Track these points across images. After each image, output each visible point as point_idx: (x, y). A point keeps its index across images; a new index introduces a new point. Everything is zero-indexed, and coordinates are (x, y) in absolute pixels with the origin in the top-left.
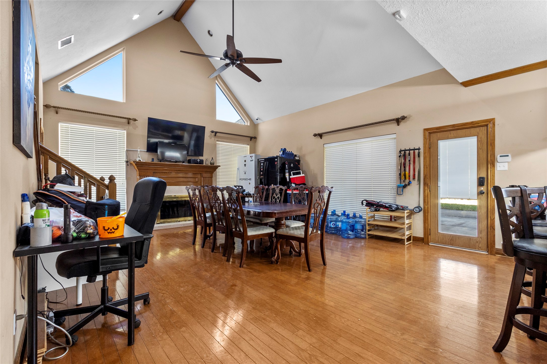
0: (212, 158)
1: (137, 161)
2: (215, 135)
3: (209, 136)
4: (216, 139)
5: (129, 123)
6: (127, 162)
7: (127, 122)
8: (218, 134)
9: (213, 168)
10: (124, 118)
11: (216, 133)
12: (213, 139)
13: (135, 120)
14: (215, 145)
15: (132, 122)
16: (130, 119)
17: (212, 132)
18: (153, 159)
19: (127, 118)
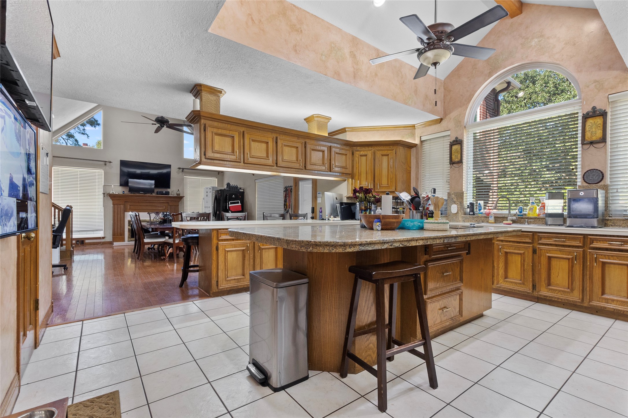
0: (178, 190)
1: (111, 193)
2: (183, 171)
3: (177, 172)
4: (183, 174)
5: (105, 165)
6: (104, 194)
7: (104, 164)
8: (184, 170)
9: (179, 198)
10: (102, 161)
11: (183, 169)
12: (181, 174)
13: (110, 162)
14: (183, 179)
15: (108, 164)
16: (106, 162)
17: (179, 168)
18: (124, 192)
19: (104, 161)
